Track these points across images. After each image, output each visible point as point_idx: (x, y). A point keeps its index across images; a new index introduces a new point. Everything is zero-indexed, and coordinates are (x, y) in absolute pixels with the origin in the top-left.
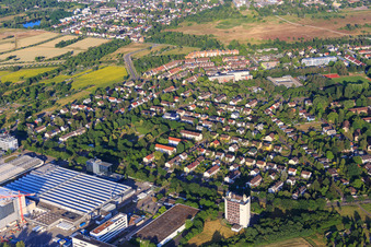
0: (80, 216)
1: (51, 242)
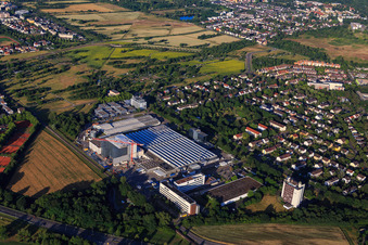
1: (146, 182)
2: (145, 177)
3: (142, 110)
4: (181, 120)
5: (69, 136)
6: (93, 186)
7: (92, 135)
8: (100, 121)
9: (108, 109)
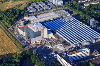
2: (51, 51)
3: (59, 6)
4: (85, 13)
5: (7, 24)
6: (14, 56)
7: (22, 24)
8: (30, 14)
9: (37, 6)
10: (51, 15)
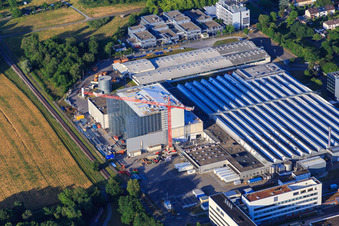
0: (258, 164)
1: (188, 195)
2: (190, 182)
3: (238, 29)
4: (322, 53)
5: (53, 86)
7: (103, 86)
8: (133, 54)
9: (161, 26)
10: (205, 60)
